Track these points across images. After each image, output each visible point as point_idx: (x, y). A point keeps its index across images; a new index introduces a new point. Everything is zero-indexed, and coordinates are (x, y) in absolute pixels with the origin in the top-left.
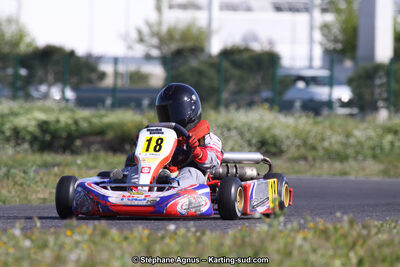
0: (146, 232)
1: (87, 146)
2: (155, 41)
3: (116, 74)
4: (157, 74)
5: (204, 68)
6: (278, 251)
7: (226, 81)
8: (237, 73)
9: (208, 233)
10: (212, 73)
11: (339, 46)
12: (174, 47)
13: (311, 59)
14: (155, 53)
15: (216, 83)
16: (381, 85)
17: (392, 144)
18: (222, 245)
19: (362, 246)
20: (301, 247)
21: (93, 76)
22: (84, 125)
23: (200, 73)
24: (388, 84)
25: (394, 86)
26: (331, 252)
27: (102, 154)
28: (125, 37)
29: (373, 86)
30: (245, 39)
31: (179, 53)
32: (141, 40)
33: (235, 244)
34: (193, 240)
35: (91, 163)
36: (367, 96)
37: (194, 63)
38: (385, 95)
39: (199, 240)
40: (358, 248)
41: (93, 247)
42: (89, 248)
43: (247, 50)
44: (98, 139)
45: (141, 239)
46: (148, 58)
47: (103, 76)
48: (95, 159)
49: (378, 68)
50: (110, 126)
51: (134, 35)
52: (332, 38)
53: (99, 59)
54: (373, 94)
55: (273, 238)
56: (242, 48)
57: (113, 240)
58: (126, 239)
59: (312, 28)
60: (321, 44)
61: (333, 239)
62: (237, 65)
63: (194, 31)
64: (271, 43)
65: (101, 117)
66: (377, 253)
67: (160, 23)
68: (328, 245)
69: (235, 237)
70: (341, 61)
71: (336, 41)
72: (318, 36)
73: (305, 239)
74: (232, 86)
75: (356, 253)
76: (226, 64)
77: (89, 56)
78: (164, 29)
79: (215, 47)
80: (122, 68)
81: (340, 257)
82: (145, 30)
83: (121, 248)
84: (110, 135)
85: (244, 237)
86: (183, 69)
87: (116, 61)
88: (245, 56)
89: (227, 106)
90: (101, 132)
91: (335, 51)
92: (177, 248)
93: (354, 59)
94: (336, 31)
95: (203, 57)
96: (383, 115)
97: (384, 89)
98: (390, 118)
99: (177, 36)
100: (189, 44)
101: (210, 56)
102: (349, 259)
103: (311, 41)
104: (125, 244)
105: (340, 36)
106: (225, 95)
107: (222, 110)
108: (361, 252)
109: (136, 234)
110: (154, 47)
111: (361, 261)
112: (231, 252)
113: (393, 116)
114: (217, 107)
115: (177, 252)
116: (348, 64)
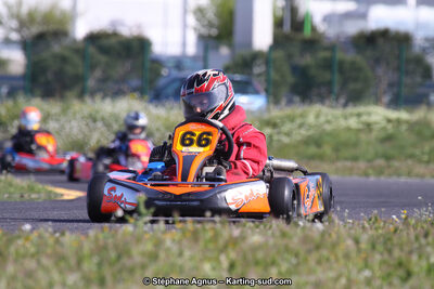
2: (14, 24)
4: (16, 60)
5: (67, 53)
6: (143, 254)
7: (93, 67)
8: (103, 59)
9: (68, 234)
10: (77, 60)
11: (214, 32)
12: (35, 30)
13: (184, 44)
14: (14, 36)
15: (80, 70)
16: (259, 75)
17: (271, 137)
19: (234, 248)
23: (64, 59)
24: (267, 73)
25: (274, 75)
26: (200, 255)
30: (113, 23)
31: (41, 37)
34: (51, 241)
37: (56, 48)
39: (57, 241)
40: (229, 250)
43: (115, 34)
46: (7, 42)
49: (256, 56)
52: (206, 23)
55: (139, 240)
56: (110, 32)
59: (185, 12)
60: (195, 29)
61: (201, 243)
62: (105, 50)
63: (58, 13)
66: (249, 256)
67: (20, 4)
69: (96, 238)
70: (217, 48)
71: (210, 25)
72: (192, 20)
73: (173, 240)
74: (98, 73)
75: (227, 256)
76: (92, 50)
78: (24, 10)
79: (81, 31)
81: (209, 259)
85: (106, 238)
86: (45, 55)
88: (113, 41)
89: (93, 95)
91: (210, 37)
92: (33, 250)
93: (231, 45)
94: (211, 15)
97: (263, 78)
99: (39, 19)
100: (52, 27)
101: (75, 41)
102: (219, 262)
103: (185, 26)
105: (216, 22)
106: (91, 83)
107: (88, 99)
108: (233, 255)
110: (12, 30)
111: (232, 266)
112: (92, 254)
113: (272, 107)
114: (81, 96)
115: (33, 256)
116: (224, 51)
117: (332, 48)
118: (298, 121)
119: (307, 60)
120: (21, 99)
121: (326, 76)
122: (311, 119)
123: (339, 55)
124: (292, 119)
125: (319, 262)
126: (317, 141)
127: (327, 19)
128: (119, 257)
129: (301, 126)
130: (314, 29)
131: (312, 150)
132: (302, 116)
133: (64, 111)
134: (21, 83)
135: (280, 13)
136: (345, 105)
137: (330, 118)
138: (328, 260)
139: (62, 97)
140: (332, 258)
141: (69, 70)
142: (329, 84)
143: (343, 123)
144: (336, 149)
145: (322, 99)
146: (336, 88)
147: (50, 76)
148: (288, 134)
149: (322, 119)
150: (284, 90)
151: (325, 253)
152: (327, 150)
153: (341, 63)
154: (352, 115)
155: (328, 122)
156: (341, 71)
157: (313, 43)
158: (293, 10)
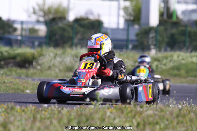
0: (34, 108)
1: (7, 64)
2: (42, 13)
3: (22, 29)
4: (42, 29)
5: (65, 27)
6: (99, 118)
7: (77, 33)
8: (81, 30)
9: (64, 109)
10: (69, 30)
11: (132, 18)
12: (51, 16)
13: (118, 23)
14: (42, 19)
15: (71, 35)
16: (152, 38)
17: (157, 66)
18: (71, 115)
19: (139, 116)
20: (109, 116)
21: (11, 30)
22: (6, 54)
23: (63, 30)
24: (155, 37)
25: (159, 38)
26: (124, 120)
27: (14, 68)
28: (27, 11)
29: (148, 37)
30: (86, 14)
31: (53, 20)
32: (35, 13)
33: (77, 114)
34: (56, 112)
35: (8, 73)
36: (145, 43)
37: (60, 25)
38: (154, 43)
39: (59, 112)
40: (137, 117)
41: (7, 115)
42: (5, 115)
43: (87, 19)
44: (12, 61)
45: (31, 111)
46: (38, 21)
47: (15, 30)
48: (11, 71)
49: (151, 29)
50: (18, 55)
51: (31, 10)
52: (128, 14)
53: (14, 21)
54: (148, 42)
55: (96, 112)
56: (85, 18)
57: (17, 111)
58: (23, 111)
59: (119, 9)
60: (123, 17)
61: (125, 113)
62: (82, 26)
63: (61, 9)
64: (99, 15)
65: (14, 50)
66: (146, 120)
67: (44, 4)
68: (122, 116)
69: (77, 111)
70: (133, 25)
71: (130, 15)
72: (122, 13)
73: (111, 113)
74: (79, 36)
75: (136, 120)
76: (76, 26)
77: (9, 20)
78: (46, 7)
79: (71, 17)
80: (25, 26)
81: (128, 122)
82: (37, 8)
83: (21, 116)
84: (18, 59)
85: (81, 111)
86: (56, 27)
87: (22, 23)
88: (86, 22)
89: (76, 46)
90: (14, 58)
91: (130, 20)
92: (48, 116)
93: (139, 24)
94: (130, 10)
95: (65, 22)
96: (153, 52)
97: (154, 39)
98: (156, 54)
99: (53, 11)
100: (58, 15)
101: (69, 22)
102: (133, 123)
103: (119, 15)
104: (23, 114)
105: (132, 13)
106: (76, 40)
107: (74, 48)
108: (139, 120)
109: (29, 109)
110: (41, 16)
111: (138, 124)
112: (75, 118)
113: (158, 52)
114: (71, 46)
115: (49, 118)
116: (136, 27)
117: (185, 26)
118: (170, 59)
119: (174, 31)
120: (44, 48)
121: (183, 38)
122: (175, 58)
123: (189, 29)
124: (166, 58)
125: (178, 123)
126: (178, 68)
127: (184, 13)
128: (87, 120)
129: (171, 61)
130: (177, 17)
131: (176, 72)
132: (172, 56)
133: (63, 53)
134: (44, 40)
135: (162, 10)
136: (191, 52)
137: (184, 57)
138: (182, 122)
139: (63, 47)
140: (184, 122)
141: (66, 34)
142: (184, 42)
143: (190, 60)
144: (187, 72)
145: (180, 49)
146: (187, 44)
147: (57, 37)
148: (165, 65)
149: (181, 58)
150: (164, 45)
151: (181, 119)
152: (183, 72)
153: (190, 33)
154: (194, 56)
155: (183, 59)
156: (190, 36)
157: (177, 23)
158: (168, 9)
